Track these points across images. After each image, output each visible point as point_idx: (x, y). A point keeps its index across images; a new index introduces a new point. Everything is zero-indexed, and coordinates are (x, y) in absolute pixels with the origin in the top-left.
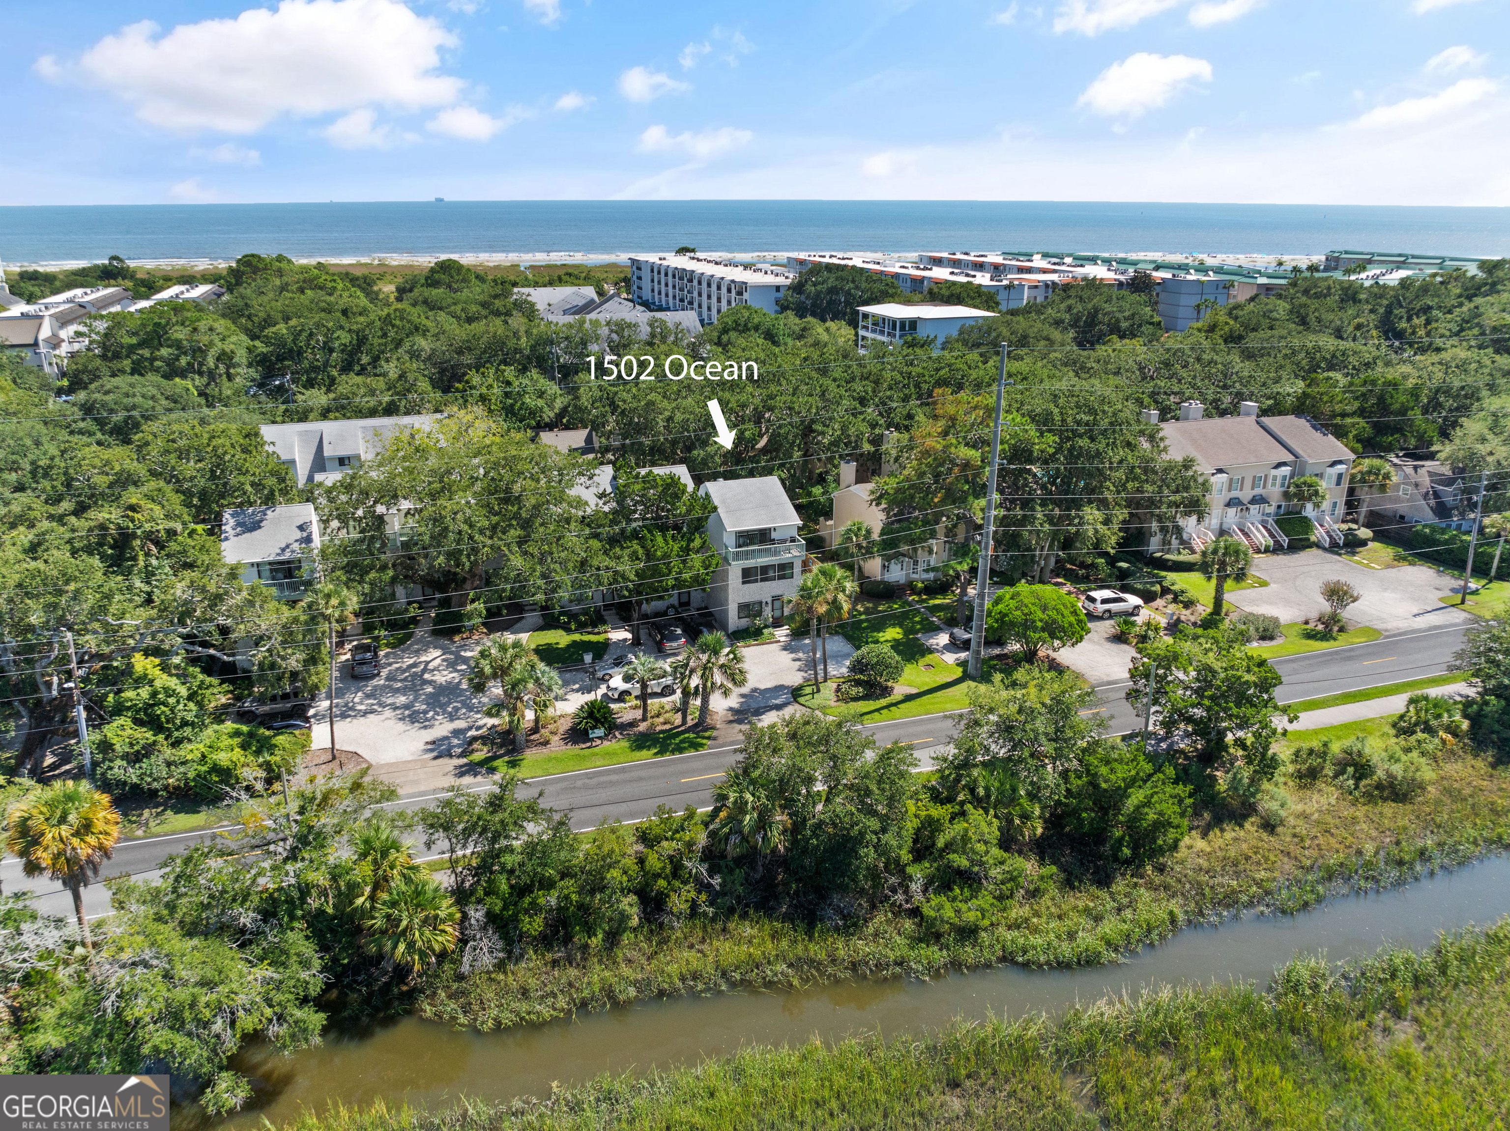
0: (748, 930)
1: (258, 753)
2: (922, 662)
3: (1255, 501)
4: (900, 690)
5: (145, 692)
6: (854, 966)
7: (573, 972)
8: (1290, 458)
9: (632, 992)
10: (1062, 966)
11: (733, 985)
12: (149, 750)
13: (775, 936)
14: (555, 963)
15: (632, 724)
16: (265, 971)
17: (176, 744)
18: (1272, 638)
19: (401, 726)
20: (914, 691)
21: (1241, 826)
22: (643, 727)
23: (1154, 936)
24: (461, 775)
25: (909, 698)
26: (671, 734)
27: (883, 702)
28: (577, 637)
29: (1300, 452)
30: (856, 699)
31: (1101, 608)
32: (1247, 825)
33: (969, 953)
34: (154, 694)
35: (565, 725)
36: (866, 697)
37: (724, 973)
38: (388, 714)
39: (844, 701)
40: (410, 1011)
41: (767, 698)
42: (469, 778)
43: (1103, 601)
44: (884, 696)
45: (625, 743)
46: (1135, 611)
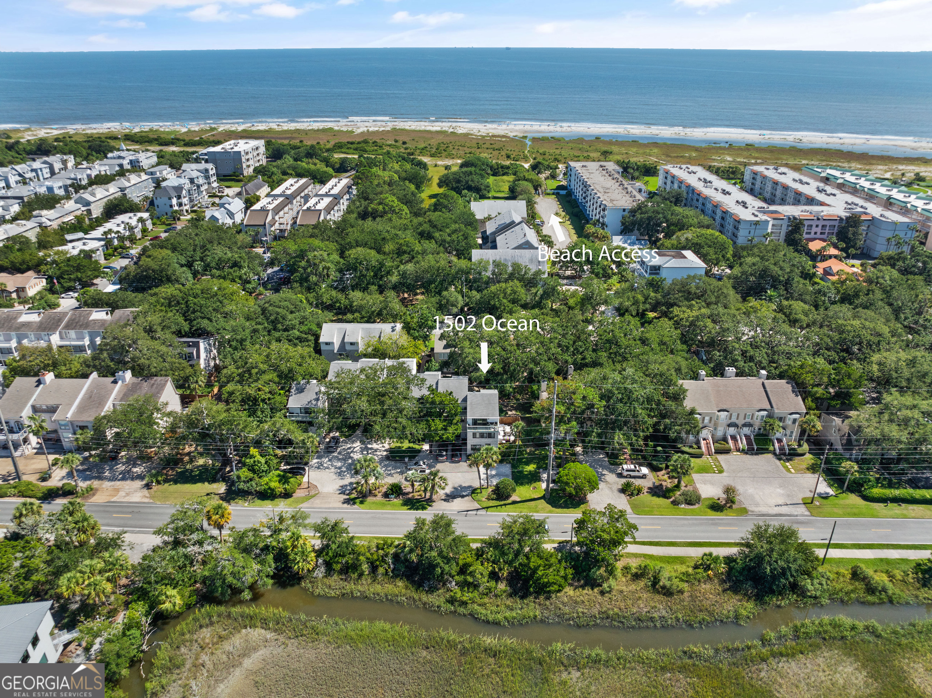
0: (400, 584)
1: (284, 484)
2: (534, 485)
3: (745, 425)
4: (514, 497)
5: (252, 460)
6: (425, 604)
7: (346, 583)
8: (769, 407)
9: (359, 594)
10: (488, 622)
11: (387, 599)
12: (251, 480)
13: (407, 588)
14: (342, 579)
15: (408, 494)
16: (259, 567)
17: (260, 477)
18: (692, 505)
19: (334, 477)
20: (518, 499)
21: (592, 589)
22: (410, 496)
23: (525, 621)
24: (344, 503)
25: (514, 503)
26: (418, 501)
27: (502, 503)
28: (411, 445)
29: (774, 405)
30: (492, 499)
31: (625, 473)
32: (596, 590)
33: (461, 610)
34: (254, 462)
35: (384, 490)
36: (496, 499)
37: (386, 596)
38: (333, 470)
39: (488, 499)
40: (299, 584)
41: (462, 491)
42: (345, 505)
43: (627, 471)
44: (505, 500)
45: (401, 502)
46: (644, 477)
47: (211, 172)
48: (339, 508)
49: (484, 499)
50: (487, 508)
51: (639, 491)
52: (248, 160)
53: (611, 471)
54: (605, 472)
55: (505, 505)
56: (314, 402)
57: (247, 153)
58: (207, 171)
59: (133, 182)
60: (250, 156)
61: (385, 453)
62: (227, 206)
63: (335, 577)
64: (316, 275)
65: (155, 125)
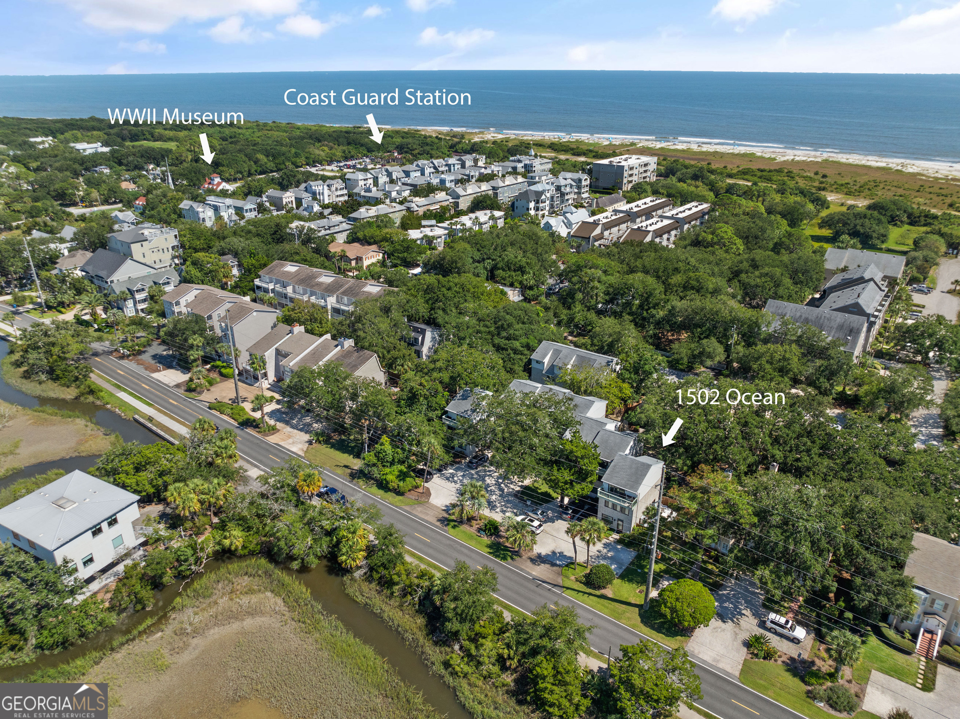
0: (419, 621)
1: (400, 480)
4: (608, 592)
6: (423, 653)
7: (377, 595)
9: (378, 611)
11: (397, 630)
12: (374, 465)
13: (421, 628)
14: (376, 590)
15: (502, 537)
17: (384, 466)
19: (453, 493)
20: (610, 595)
22: (503, 540)
24: (439, 520)
25: (602, 597)
26: (506, 549)
27: (589, 591)
30: (581, 582)
31: (769, 625)
33: (449, 679)
35: (484, 523)
36: (585, 584)
37: (398, 626)
38: (458, 486)
39: (577, 580)
40: (342, 576)
41: (558, 559)
42: (438, 524)
43: (772, 622)
44: (595, 588)
45: (489, 542)
46: (795, 641)
47: (584, 183)
48: (431, 523)
49: (573, 578)
50: (568, 588)
51: (768, 656)
52: (631, 175)
53: (756, 615)
54: (747, 612)
55: (590, 594)
56: (469, 413)
57: (631, 169)
58: (580, 180)
59: (507, 183)
60: (635, 172)
61: (518, 489)
62: (568, 215)
63: (373, 585)
64: (583, 293)
65: (584, 137)
